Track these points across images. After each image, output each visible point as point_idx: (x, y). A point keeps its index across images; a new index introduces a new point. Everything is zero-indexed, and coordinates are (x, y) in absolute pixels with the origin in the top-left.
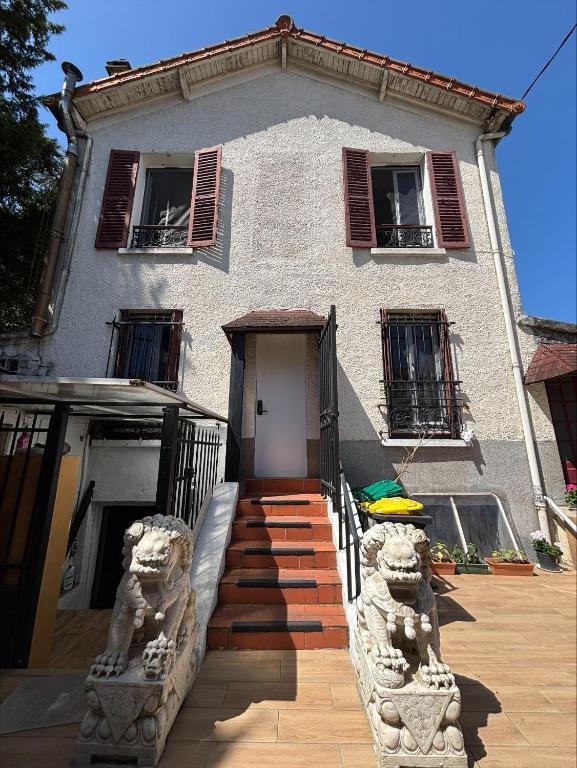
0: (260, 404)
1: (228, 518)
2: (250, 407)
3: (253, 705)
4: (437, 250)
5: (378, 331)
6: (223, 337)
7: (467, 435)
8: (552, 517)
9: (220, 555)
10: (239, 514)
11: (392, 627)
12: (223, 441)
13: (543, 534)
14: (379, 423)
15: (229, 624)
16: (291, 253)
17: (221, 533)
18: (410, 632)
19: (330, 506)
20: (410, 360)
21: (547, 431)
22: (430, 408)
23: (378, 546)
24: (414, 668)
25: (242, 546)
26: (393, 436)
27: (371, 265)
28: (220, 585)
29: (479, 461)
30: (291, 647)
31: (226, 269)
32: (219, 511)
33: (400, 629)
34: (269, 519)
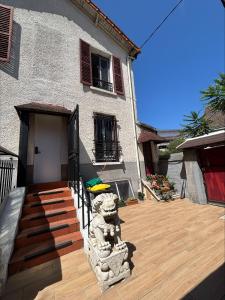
0: (36, 149)
1: (20, 205)
2: (31, 150)
3: (40, 293)
4: (113, 93)
5: (93, 120)
6: (15, 113)
7: (121, 160)
8: (142, 184)
9: (15, 225)
10: (25, 202)
11: (106, 234)
12: (16, 166)
13: (140, 190)
14: (92, 156)
15: (22, 258)
16: (54, 79)
17: (16, 213)
18: (112, 234)
19: (73, 191)
20: (104, 133)
21: (142, 158)
22: (110, 151)
23: (101, 203)
24: (112, 246)
25: (28, 217)
26: (97, 161)
27: (90, 93)
28: (16, 240)
29: (124, 169)
30: (58, 257)
31: (16, 77)
32: (14, 202)
33: (109, 233)
34: (43, 202)
